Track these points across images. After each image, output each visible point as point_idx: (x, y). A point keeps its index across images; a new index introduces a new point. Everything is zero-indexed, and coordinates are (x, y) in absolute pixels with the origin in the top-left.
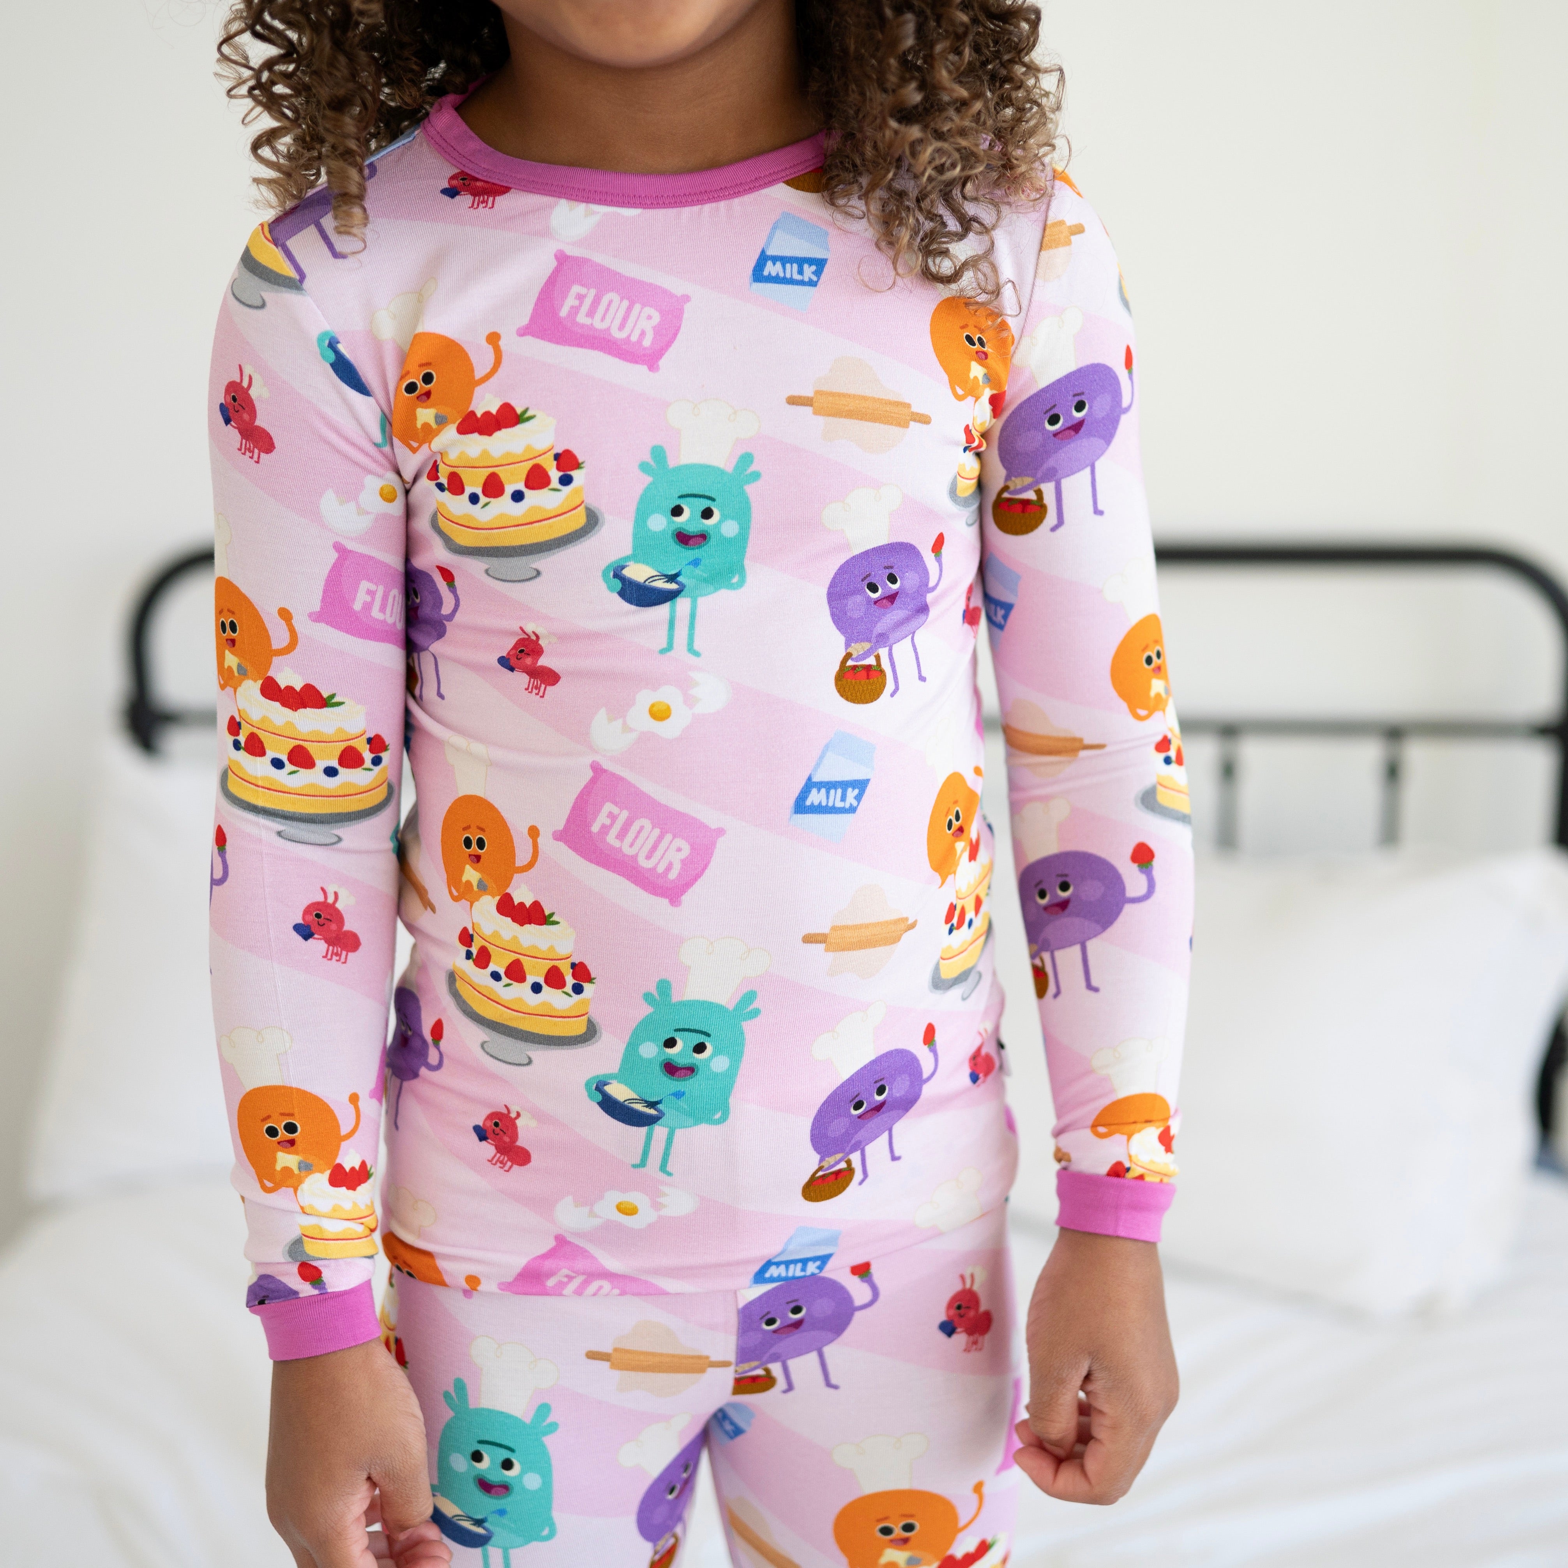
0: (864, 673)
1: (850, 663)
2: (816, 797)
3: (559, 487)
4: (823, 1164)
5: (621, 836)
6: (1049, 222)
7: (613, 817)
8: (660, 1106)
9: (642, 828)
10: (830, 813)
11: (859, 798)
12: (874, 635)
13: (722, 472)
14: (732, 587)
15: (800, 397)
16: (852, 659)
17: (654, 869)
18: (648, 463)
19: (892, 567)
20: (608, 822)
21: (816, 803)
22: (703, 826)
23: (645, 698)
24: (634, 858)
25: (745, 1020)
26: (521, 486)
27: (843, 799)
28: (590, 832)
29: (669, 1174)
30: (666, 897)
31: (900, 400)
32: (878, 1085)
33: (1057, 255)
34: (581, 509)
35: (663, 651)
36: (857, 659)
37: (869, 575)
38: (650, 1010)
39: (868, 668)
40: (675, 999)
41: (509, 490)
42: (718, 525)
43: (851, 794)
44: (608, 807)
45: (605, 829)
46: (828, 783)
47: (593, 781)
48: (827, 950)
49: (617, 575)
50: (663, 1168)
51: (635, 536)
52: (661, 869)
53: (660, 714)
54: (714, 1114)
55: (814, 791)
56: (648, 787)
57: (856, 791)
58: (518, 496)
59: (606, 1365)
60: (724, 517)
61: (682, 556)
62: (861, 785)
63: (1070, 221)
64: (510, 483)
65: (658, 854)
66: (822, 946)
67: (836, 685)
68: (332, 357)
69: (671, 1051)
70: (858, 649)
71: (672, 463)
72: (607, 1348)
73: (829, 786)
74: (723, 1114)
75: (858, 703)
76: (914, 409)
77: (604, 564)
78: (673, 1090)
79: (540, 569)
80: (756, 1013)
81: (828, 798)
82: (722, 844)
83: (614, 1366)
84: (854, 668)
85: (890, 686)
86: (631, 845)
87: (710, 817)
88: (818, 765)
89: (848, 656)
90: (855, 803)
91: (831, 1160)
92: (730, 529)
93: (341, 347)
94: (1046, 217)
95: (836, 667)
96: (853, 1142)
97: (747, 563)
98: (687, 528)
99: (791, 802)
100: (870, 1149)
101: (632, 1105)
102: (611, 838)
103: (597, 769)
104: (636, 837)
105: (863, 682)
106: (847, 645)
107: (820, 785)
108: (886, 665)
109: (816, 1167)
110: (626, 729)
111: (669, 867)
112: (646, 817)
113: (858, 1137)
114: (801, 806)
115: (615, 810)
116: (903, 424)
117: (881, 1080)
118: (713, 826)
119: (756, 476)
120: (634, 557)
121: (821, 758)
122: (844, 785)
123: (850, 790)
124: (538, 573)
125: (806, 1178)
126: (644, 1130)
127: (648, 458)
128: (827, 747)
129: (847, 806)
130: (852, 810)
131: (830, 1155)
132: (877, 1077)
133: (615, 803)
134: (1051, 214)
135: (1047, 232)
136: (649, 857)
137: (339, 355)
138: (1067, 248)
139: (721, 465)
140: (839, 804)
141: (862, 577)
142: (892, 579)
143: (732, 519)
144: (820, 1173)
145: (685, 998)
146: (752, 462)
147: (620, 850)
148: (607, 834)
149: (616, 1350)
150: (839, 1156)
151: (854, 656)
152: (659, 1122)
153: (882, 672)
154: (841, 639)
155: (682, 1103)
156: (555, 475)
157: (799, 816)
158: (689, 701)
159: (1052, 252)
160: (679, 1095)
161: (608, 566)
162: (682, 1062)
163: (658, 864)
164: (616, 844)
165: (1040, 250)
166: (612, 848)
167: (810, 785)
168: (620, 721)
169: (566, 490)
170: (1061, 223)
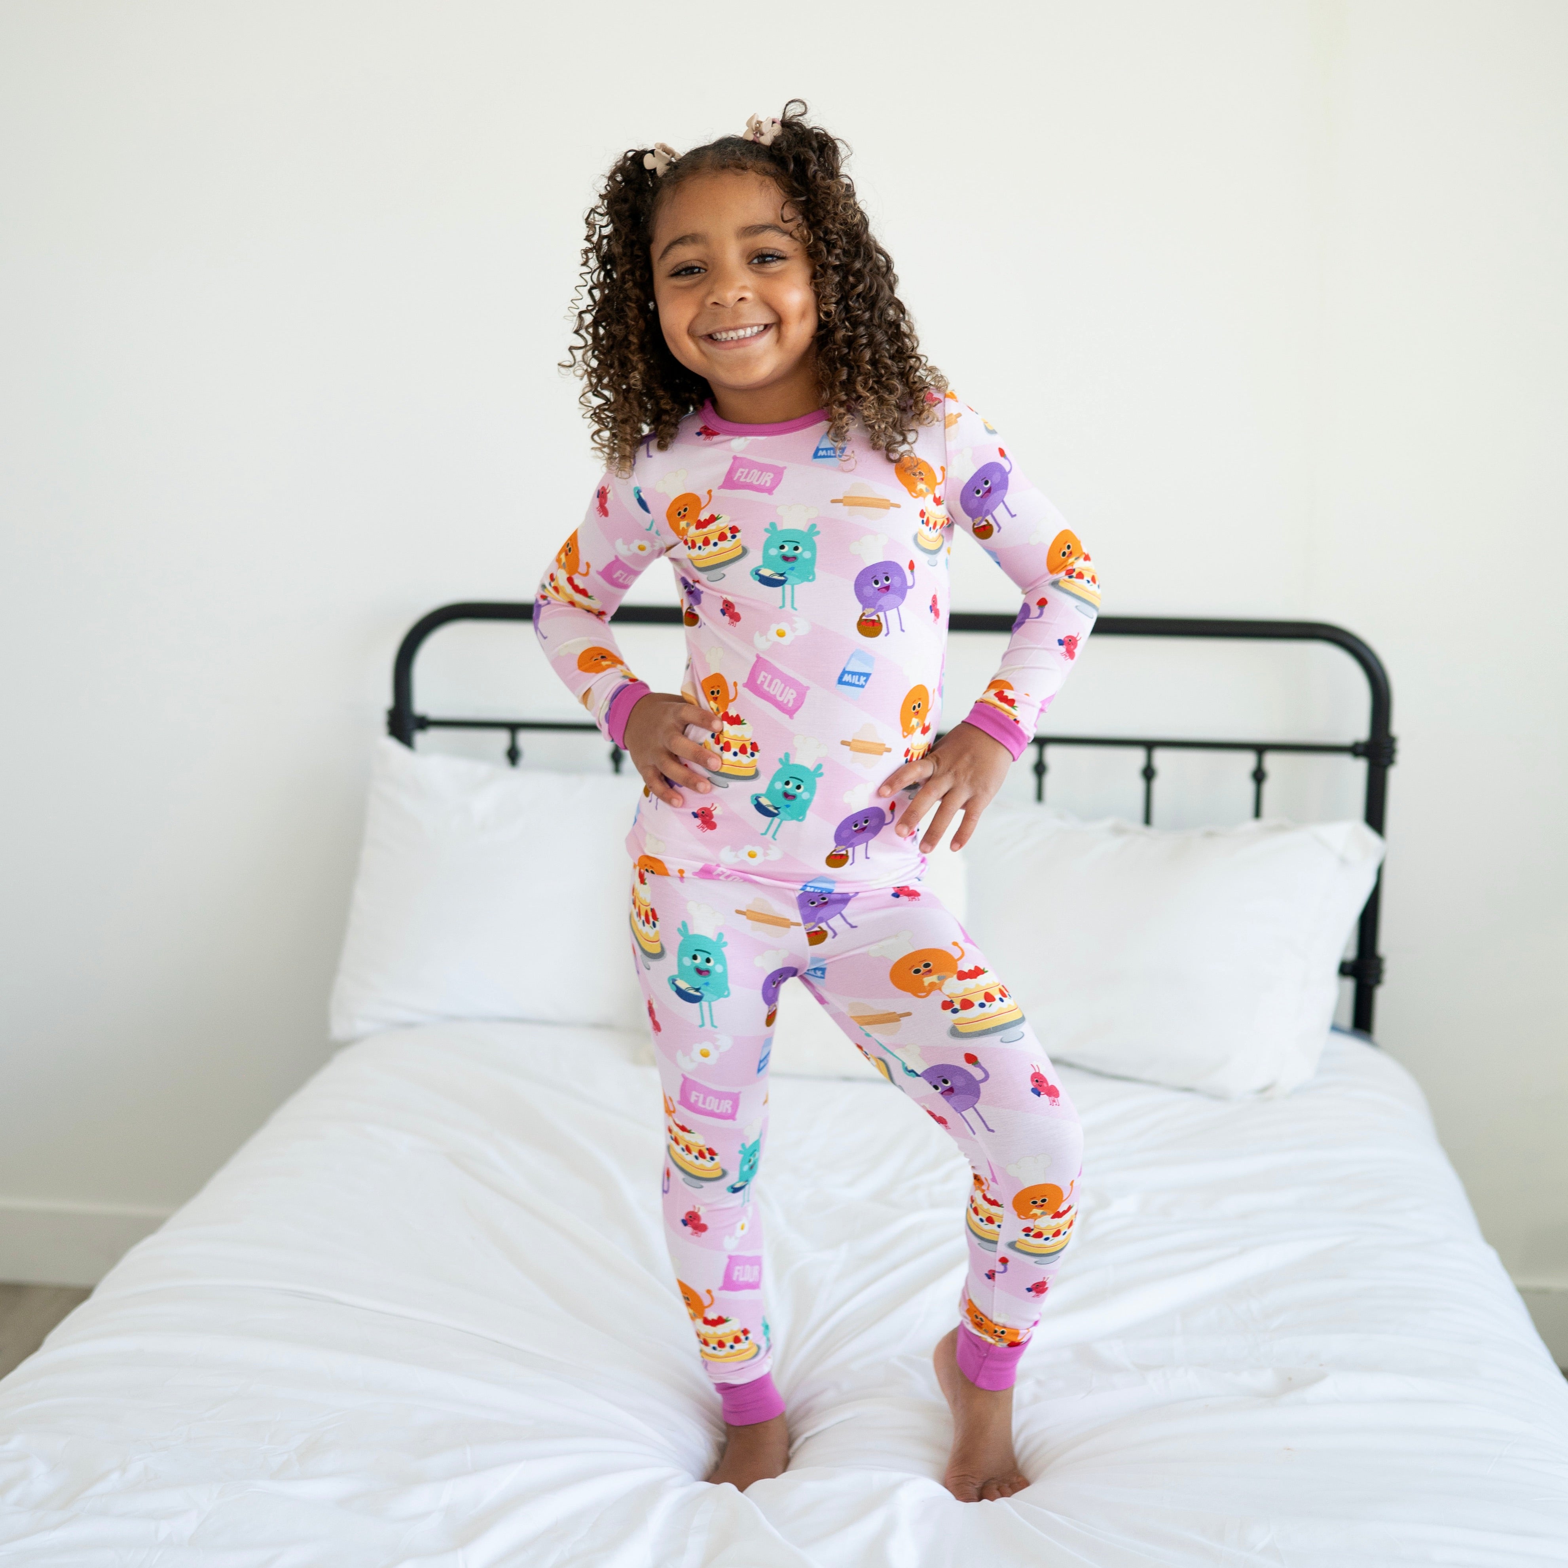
0: (871, 623)
1: (864, 618)
2: (847, 678)
3: (731, 539)
4: (836, 849)
5: (769, 686)
6: (946, 415)
7: (765, 677)
8: (779, 810)
9: (777, 683)
10: (853, 686)
11: (866, 681)
12: (877, 605)
13: (802, 532)
14: (809, 581)
15: (837, 500)
16: (866, 616)
17: (783, 701)
18: (768, 529)
19: (887, 573)
20: (763, 680)
21: (847, 681)
22: (800, 685)
23: (774, 628)
24: (775, 696)
25: (817, 777)
26: (716, 540)
27: (859, 680)
28: (757, 684)
29: (775, 840)
30: (788, 714)
31: (884, 498)
32: (866, 819)
33: (952, 429)
34: (740, 547)
35: (781, 607)
36: (867, 616)
37: (875, 576)
38: (781, 766)
39: (873, 621)
40: (791, 763)
41: (712, 542)
42: (801, 553)
43: (863, 679)
44: (763, 673)
45: (763, 682)
46: (853, 672)
47: (757, 662)
48: (851, 750)
49: (757, 574)
50: (773, 837)
51: (764, 557)
52: (785, 702)
53: (781, 634)
54: (799, 817)
55: (846, 675)
56: (778, 665)
57: (865, 678)
58: (715, 544)
59: (744, 917)
60: (804, 550)
61: (785, 566)
62: (867, 675)
63: (955, 413)
64: (713, 540)
65: (784, 695)
66: (848, 748)
67: (858, 627)
68: (638, 497)
69: (787, 787)
70: (869, 611)
71: (779, 528)
72: (744, 910)
73: (853, 674)
74: (803, 818)
75: (867, 637)
76: (891, 502)
77: (750, 570)
78: (786, 804)
79: (725, 573)
80: (821, 775)
81: (852, 679)
82: (809, 693)
83: (749, 918)
84: (866, 620)
85: (884, 631)
86: (773, 690)
87: (804, 681)
88: (848, 663)
89: (863, 614)
90: (864, 683)
91: (840, 848)
92: (807, 555)
93: (641, 494)
94: (945, 413)
95: (858, 619)
96: (851, 842)
97: (816, 570)
98: (787, 554)
99: (836, 679)
100: (857, 848)
101: (768, 808)
102: (765, 687)
103: (758, 657)
104: (775, 687)
105: (871, 627)
106: (864, 609)
107: (849, 673)
108: (883, 621)
109: (833, 850)
110: (768, 640)
111: (788, 702)
112: (778, 678)
113: (853, 841)
114: (840, 681)
115: (766, 675)
116: (887, 508)
117: (868, 817)
118: (805, 685)
119: (818, 533)
120: (764, 566)
121: (850, 660)
122: (860, 674)
123: (862, 677)
124: (724, 575)
125: (828, 854)
126: (770, 819)
127: (768, 526)
128: (852, 655)
129: (861, 684)
130: (862, 686)
131: (840, 845)
132: (866, 816)
133: (766, 672)
134: (946, 412)
135: (947, 420)
136: (780, 696)
137: (640, 497)
138: (957, 424)
139: (802, 529)
140: (857, 683)
141: (872, 577)
142: (887, 579)
143: (808, 550)
144: (834, 853)
145: (795, 763)
146: (816, 527)
147: (769, 692)
148: (763, 684)
149: (748, 910)
150: (844, 847)
151: (866, 615)
152: (778, 816)
153: (881, 624)
154: (860, 606)
155: (788, 810)
156: (729, 535)
157: (840, 685)
158: (794, 630)
159: (950, 428)
160: (788, 806)
161: (753, 570)
162: (791, 792)
163: (784, 699)
164: (767, 689)
165: (945, 429)
166: (766, 691)
167: (844, 672)
168: (765, 637)
169: (734, 540)
170: (951, 414)
